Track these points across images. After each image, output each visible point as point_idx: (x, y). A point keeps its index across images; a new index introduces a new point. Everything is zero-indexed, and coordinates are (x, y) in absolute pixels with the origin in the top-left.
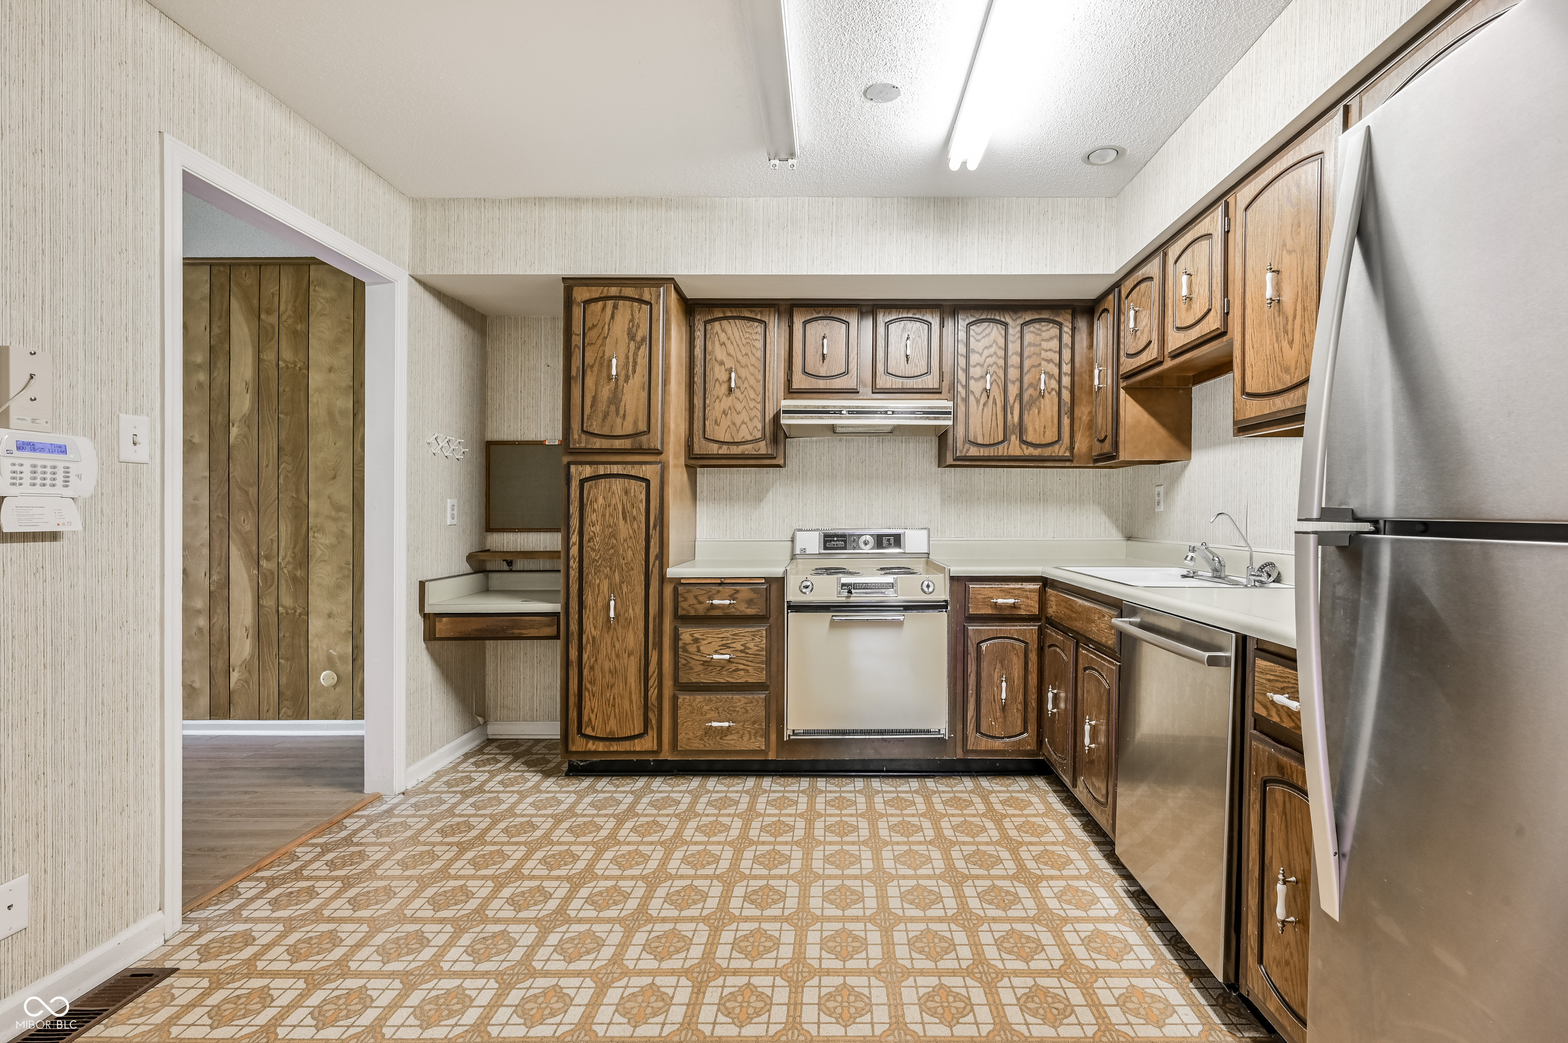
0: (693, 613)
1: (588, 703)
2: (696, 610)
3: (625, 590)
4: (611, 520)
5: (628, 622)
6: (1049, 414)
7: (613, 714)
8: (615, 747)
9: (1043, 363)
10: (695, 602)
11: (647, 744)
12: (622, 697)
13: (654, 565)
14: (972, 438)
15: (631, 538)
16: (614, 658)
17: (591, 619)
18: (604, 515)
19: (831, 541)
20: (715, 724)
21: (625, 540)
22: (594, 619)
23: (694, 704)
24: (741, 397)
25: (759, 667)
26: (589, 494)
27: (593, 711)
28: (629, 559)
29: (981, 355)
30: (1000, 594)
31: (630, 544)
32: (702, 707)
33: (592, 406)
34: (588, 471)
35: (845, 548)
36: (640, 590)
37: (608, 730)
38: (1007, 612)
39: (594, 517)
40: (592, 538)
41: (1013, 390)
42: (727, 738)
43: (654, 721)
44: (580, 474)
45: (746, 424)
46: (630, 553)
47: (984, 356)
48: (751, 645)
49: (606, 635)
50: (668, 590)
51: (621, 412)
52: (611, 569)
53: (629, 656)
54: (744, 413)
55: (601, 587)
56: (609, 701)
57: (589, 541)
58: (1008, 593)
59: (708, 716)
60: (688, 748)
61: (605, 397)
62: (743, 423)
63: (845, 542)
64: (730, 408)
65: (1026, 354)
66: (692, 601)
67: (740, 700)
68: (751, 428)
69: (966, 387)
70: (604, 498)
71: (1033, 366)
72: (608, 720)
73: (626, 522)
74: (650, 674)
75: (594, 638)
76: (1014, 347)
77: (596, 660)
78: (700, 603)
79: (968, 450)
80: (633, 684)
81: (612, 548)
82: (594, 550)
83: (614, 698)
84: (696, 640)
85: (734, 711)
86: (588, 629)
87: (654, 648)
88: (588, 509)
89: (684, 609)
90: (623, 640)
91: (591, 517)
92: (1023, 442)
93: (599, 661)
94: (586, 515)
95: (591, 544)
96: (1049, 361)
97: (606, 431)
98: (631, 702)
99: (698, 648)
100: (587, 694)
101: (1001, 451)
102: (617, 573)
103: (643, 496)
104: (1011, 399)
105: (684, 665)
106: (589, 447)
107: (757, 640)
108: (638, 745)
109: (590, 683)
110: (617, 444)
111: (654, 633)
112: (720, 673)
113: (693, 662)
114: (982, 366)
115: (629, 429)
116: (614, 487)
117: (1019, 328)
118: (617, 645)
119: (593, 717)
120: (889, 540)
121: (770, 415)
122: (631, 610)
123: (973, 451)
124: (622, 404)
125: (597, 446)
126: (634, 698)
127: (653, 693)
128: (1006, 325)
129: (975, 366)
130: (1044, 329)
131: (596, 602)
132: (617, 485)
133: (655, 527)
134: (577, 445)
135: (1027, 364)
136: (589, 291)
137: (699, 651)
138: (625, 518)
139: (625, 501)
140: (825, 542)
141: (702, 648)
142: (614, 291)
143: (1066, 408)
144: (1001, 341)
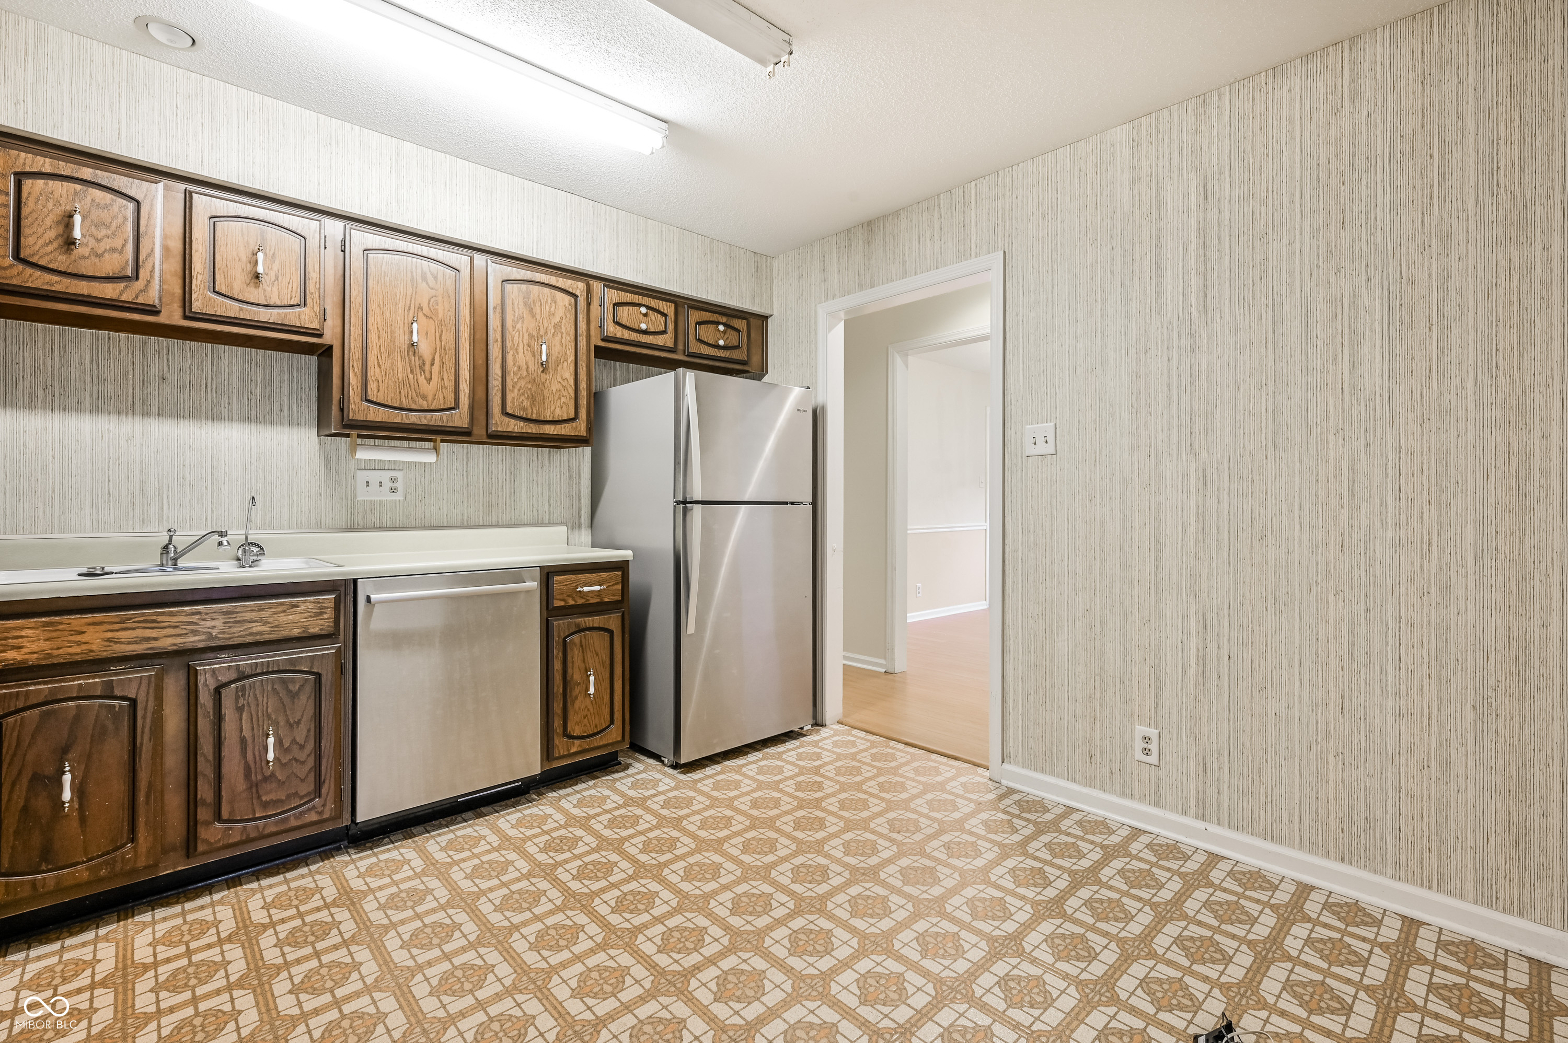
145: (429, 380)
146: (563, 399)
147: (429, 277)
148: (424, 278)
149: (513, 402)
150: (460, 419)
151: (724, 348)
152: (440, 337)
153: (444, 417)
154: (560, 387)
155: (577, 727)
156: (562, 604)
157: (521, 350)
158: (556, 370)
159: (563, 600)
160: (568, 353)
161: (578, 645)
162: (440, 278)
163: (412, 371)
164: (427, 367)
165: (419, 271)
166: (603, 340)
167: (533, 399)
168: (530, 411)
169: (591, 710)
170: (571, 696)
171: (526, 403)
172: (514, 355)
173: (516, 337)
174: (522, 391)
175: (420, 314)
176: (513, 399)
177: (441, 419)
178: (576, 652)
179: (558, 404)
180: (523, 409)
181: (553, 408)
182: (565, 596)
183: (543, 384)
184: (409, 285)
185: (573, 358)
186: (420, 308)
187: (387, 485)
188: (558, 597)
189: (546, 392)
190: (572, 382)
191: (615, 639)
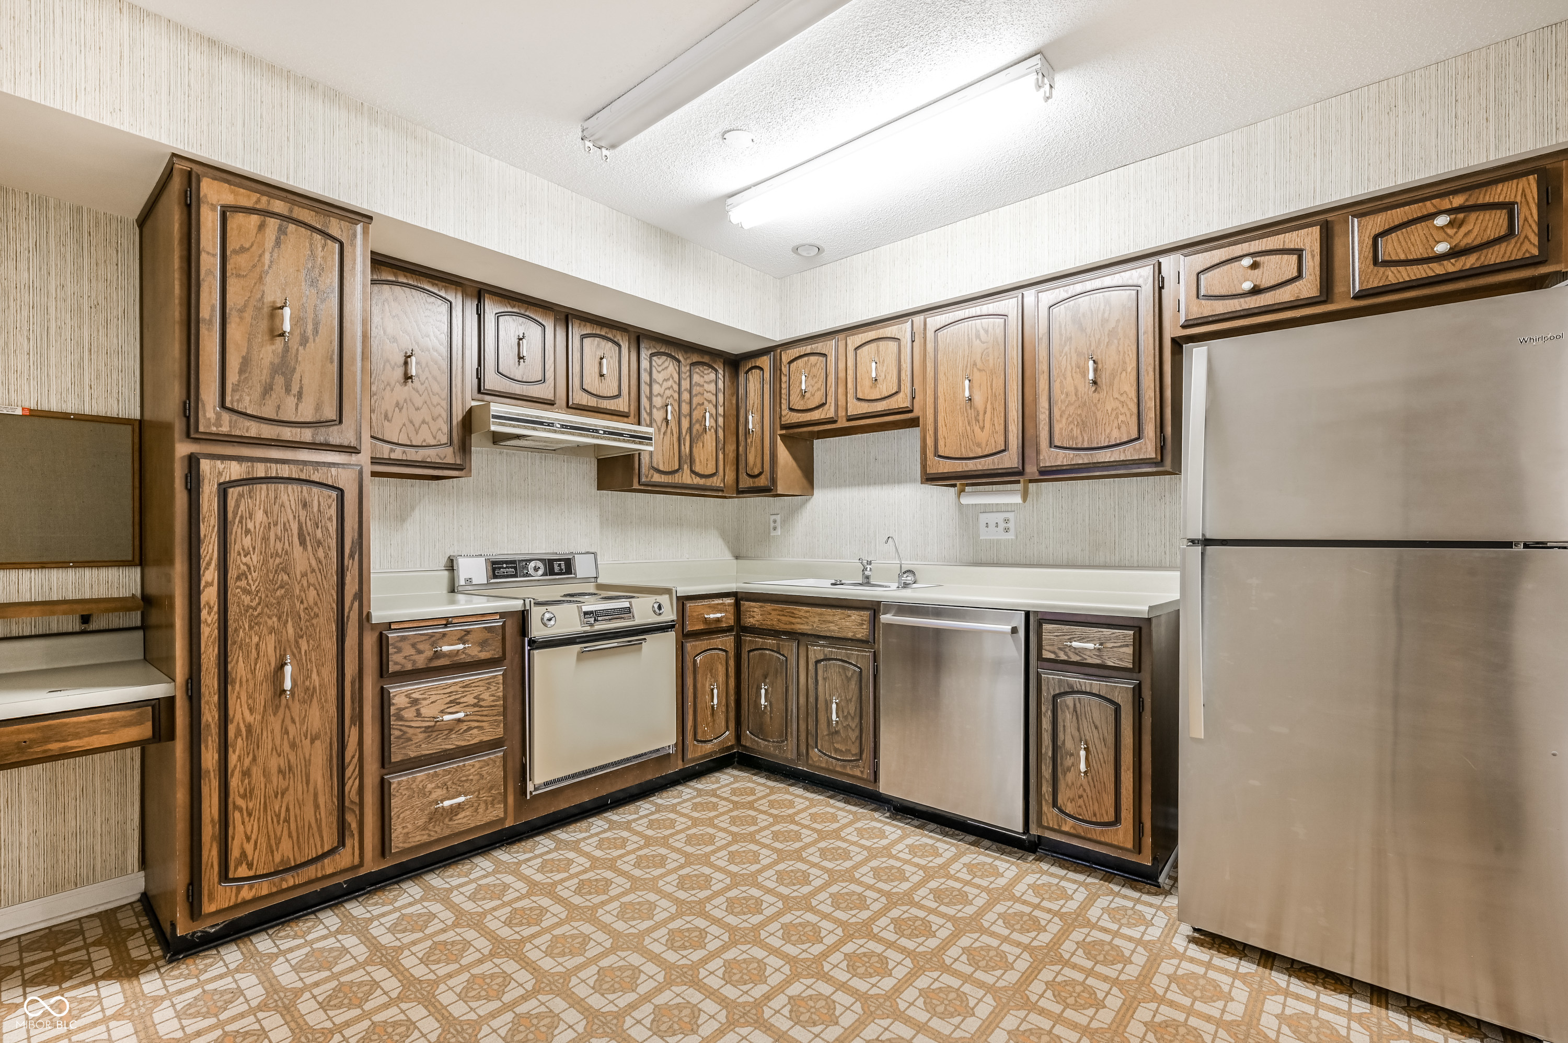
0: (409, 667)
1: (240, 829)
2: (414, 662)
3: (304, 647)
4: (279, 546)
5: (310, 693)
6: (710, 449)
7: (286, 832)
8: (290, 880)
9: (706, 403)
10: (413, 651)
11: (345, 858)
12: (301, 804)
13: (351, 609)
14: (655, 465)
15: (313, 571)
16: (286, 748)
17: (244, 697)
18: (265, 539)
19: (500, 568)
20: (447, 803)
21: (304, 575)
22: (250, 696)
23: (414, 786)
24: (421, 388)
25: (495, 721)
26: (237, 506)
27: (248, 839)
28: (311, 602)
29: (661, 386)
30: (709, 610)
31: (312, 580)
32: (424, 787)
33: (241, 372)
34: (235, 470)
35: (515, 576)
36: (330, 646)
37: (278, 858)
38: (713, 626)
39: (247, 541)
40: (244, 574)
41: (685, 423)
42: (460, 816)
43: (354, 826)
44: (220, 474)
45: (427, 423)
46: (312, 593)
47: (663, 388)
48: (485, 696)
49: (272, 718)
50: (370, 641)
51: (295, 389)
52: (279, 618)
53: (312, 742)
54: (425, 409)
55: (262, 647)
56: (278, 816)
57: (239, 578)
58: (715, 609)
59: (434, 796)
60: (407, 846)
61: (266, 363)
62: (424, 422)
63: (515, 568)
64: (405, 401)
65: (694, 392)
66: (408, 650)
67: (472, 765)
68: (434, 430)
69: (650, 414)
70: (266, 512)
71: (699, 404)
72: (277, 845)
73: (305, 548)
74: (347, 760)
75: (249, 728)
76: (685, 384)
77: (254, 759)
78: (420, 652)
79: (652, 477)
80: (320, 781)
81: (281, 587)
82: (249, 593)
83: (288, 810)
84: (415, 702)
85: (466, 781)
86: (238, 716)
87: (353, 722)
88: (235, 530)
89: (396, 663)
90: (302, 722)
91: (240, 541)
92: (692, 472)
93: (260, 760)
94: (231, 538)
95: (243, 583)
96: (710, 402)
97: (268, 412)
98: (317, 807)
99: (418, 710)
100: (237, 815)
101: (676, 479)
102: (290, 624)
103: (333, 511)
104: (684, 432)
105: (398, 737)
106: (238, 433)
107: (493, 688)
108: (329, 867)
109: (244, 796)
110: (287, 433)
111: (353, 702)
112: (447, 737)
113: (410, 731)
114: (662, 396)
115: (307, 413)
116: (284, 498)
117: (688, 368)
118: (292, 730)
119: (249, 848)
120: (560, 565)
121: (458, 416)
122: (314, 676)
123: (657, 478)
124: (297, 376)
125: (253, 433)
126: (321, 801)
127: (352, 786)
128: (679, 361)
129: (657, 396)
130: (706, 372)
131: (253, 672)
132: (289, 495)
133: (352, 556)
134: (214, 429)
135: (695, 401)
136: (236, 194)
137: (418, 714)
138: (303, 542)
139: (303, 519)
140: (494, 570)
141: (423, 711)
142: (279, 206)
143: (721, 445)
144: (676, 376)
145: (982, 428)
146: (1121, 418)
147: (982, 332)
148: (978, 336)
149: (1061, 434)
150: (1010, 460)
151: (1454, 253)
152: (991, 385)
153: (996, 461)
154: (1117, 404)
155: (1069, 804)
156: (1052, 656)
157: (1069, 374)
158: (1111, 385)
159: (1054, 653)
160: (1127, 360)
161: (1071, 709)
162: (990, 330)
163: (969, 423)
164: (981, 418)
165: (974, 331)
166: (1183, 327)
167: (1083, 425)
168: (1080, 439)
169: (1088, 790)
170: (1062, 764)
171: (1076, 432)
172: (1061, 382)
173: (1064, 362)
174: (1070, 419)
175: (975, 370)
176: (1061, 429)
177: (993, 463)
178: (1068, 716)
179: (1116, 424)
180: (1073, 438)
181: (1108, 431)
182: (1055, 649)
183: (1095, 405)
184: (966, 347)
185: (1134, 364)
186: (975, 364)
187: (1002, 525)
188: (1048, 648)
189: (1099, 415)
190: (1133, 394)
191: (1123, 716)
